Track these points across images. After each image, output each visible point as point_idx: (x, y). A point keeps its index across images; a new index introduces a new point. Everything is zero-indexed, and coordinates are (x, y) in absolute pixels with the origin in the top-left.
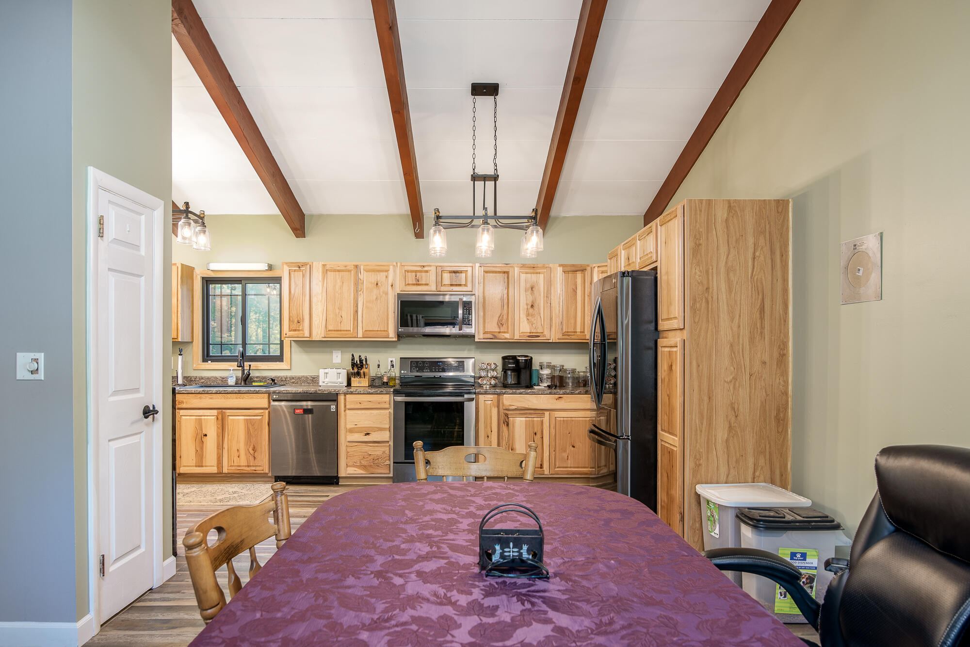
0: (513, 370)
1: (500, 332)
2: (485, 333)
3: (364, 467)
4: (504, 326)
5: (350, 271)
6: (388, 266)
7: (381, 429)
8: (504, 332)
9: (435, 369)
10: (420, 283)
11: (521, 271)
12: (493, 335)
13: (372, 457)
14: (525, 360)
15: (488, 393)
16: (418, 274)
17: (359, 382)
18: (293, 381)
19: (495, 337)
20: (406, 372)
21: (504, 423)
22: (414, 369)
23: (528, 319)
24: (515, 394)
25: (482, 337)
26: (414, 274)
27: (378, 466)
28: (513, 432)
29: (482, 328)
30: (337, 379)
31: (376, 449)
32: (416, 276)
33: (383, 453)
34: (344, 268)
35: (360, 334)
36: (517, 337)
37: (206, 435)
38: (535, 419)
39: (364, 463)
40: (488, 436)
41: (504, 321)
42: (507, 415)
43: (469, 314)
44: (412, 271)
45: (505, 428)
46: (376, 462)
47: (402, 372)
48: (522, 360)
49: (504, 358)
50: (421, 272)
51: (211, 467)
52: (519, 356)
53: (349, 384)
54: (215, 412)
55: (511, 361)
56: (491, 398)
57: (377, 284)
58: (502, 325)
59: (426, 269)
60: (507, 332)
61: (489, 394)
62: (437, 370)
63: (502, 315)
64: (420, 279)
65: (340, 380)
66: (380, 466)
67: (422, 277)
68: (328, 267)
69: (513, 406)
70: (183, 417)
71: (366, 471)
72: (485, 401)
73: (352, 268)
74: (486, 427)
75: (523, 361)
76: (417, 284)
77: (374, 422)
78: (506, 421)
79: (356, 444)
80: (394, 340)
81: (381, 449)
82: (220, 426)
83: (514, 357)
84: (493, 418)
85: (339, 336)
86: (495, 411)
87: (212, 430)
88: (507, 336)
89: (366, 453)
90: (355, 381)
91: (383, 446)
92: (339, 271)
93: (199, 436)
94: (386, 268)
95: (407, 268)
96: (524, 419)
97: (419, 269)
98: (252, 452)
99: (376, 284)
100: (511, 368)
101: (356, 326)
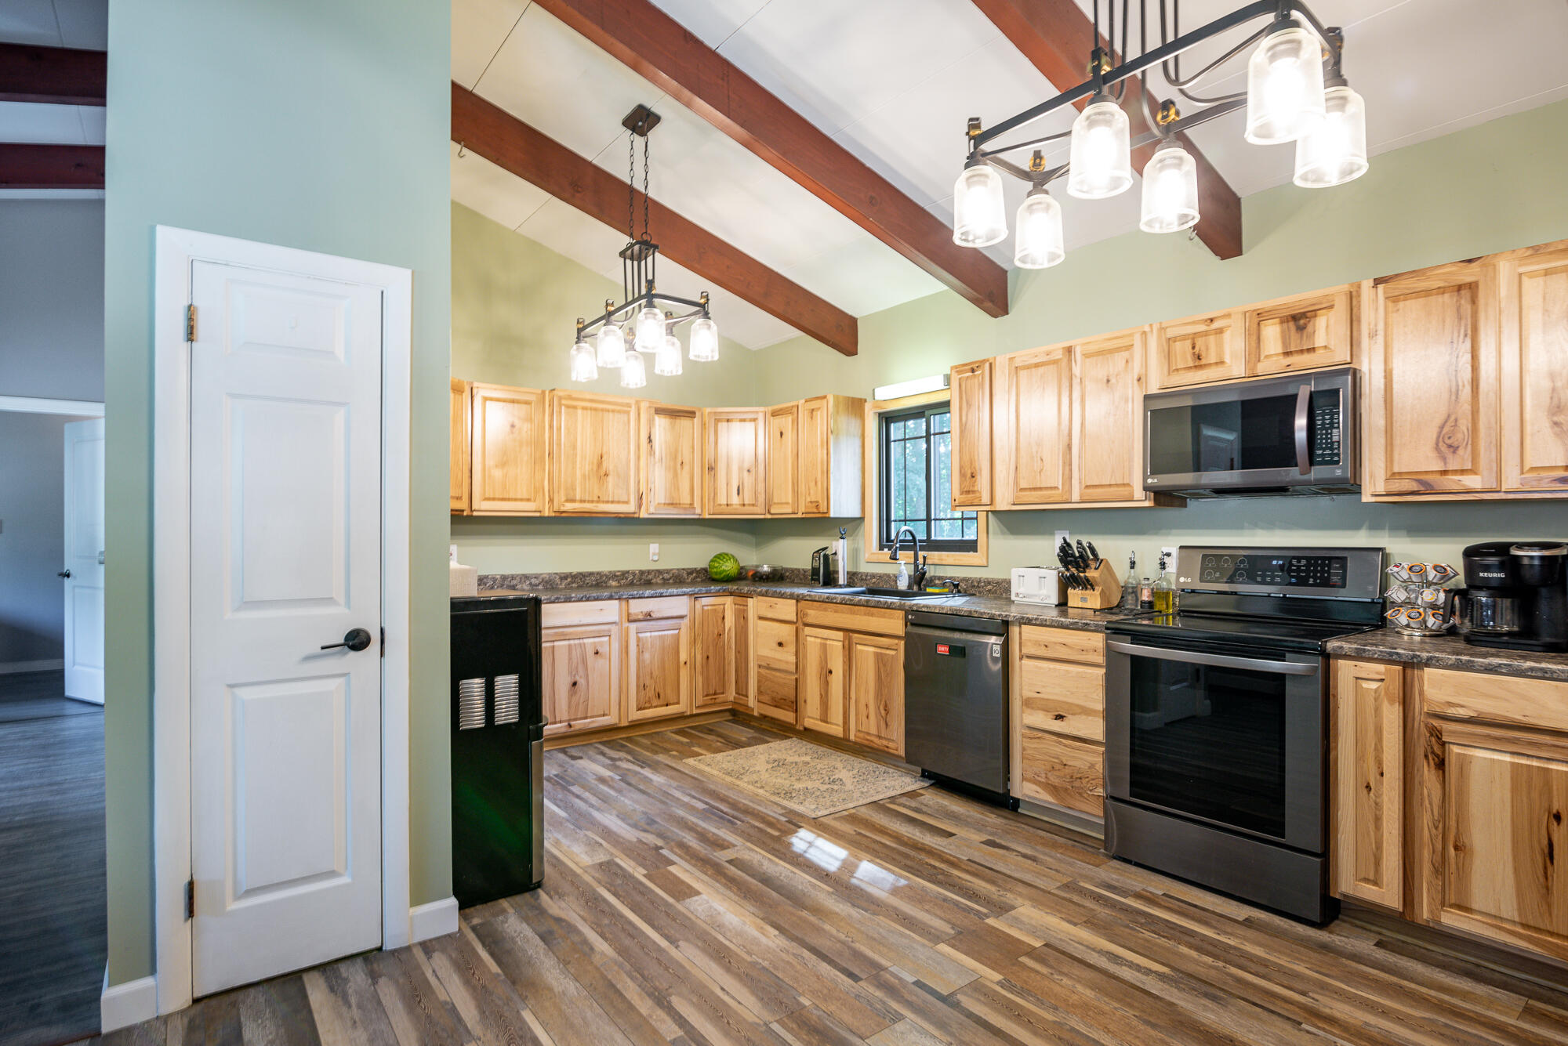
0: (1498, 590)
1: (1444, 473)
2: (1393, 476)
3: (1053, 789)
4: (1461, 452)
5: (1055, 362)
6: (1131, 335)
7: (1086, 711)
8: (1463, 472)
9: (1264, 576)
10: (1203, 362)
11: (1522, 270)
12: (1419, 481)
13: (1067, 771)
14: (1542, 558)
15: (1366, 655)
16: (1199, 343)
17: (1084, 599)
18: (989, 587)
19: (1429, 489)
20: (1189, 580)
21: (1426, 756)
22: (1209, 574)
23: (1556, 424)
24: (1468, 667)
25: (1381, 488)
26: (1188, 343)
27: (1080, 794)
28: (1462, 791)
29: (1383, 465)
30: (1040, 589)
31: (1077, 754)
32: (1193, 348)
33: (1090, 768)
34: (1045, 359)
35: (1076, 497)
36: (1512, 482)
37: (831, 672)
38: (1554, 766)
39: (1054, 780)
40: (1368, 787)
41: (1460, 436)
42: (1436, 733)
43: (1332, 427)
44: (1184, 338)
45: (1427, 775)
46: (1077, 784)
47: (1182, 580)
48: (1532, 557)
49: (1469, 553)
50: (1206, 334)
51: (836, 730)
52: (1520, 546)
53: (1063, 604)
54: (841, 634)
55: (1493, 560)
56: (1378, 673)
57: (1108, 381)
58: (1454, 449)
59: (1216, 325)
60: (1472, 471)
61: (1370, 660)
62: (1268, 579)
63: (1452, 418)
64: (1203, 354)
65: (1044, 592)
66: (1085, 795)
67: (1207, 349)
68: (1018, 363)
69: (1462, 706)
70: (809, 639)
71: (1057, 799)
72: (1357, 678)
73: (1058, 355)
74: (1360, 759)
75: (1536, 562)
76: (1197, 367)
77: (1072, 693)
78: (1433, 752)
79: (1040, 734)
80: (1147, 504)
81: (1085, 757)
82: (847, 659)
83: (1502, 549)
84: (1385, 733)
85: (1037, 501)
86: (1392, 716)
87: (837, 665)
88: (1473, 482)
89: (1057, 758)
90: (1075, 596)
91: (1091, 752)
92: (1037, 365)
93: (824, 673)
94: (1125, 342)
95: (1170, 333)
96: (1507, 758)
97: (1202, 328)
98: (883, 712)
99: (1105, 381)
100: (1494, 584)
101: (1068, 478)
